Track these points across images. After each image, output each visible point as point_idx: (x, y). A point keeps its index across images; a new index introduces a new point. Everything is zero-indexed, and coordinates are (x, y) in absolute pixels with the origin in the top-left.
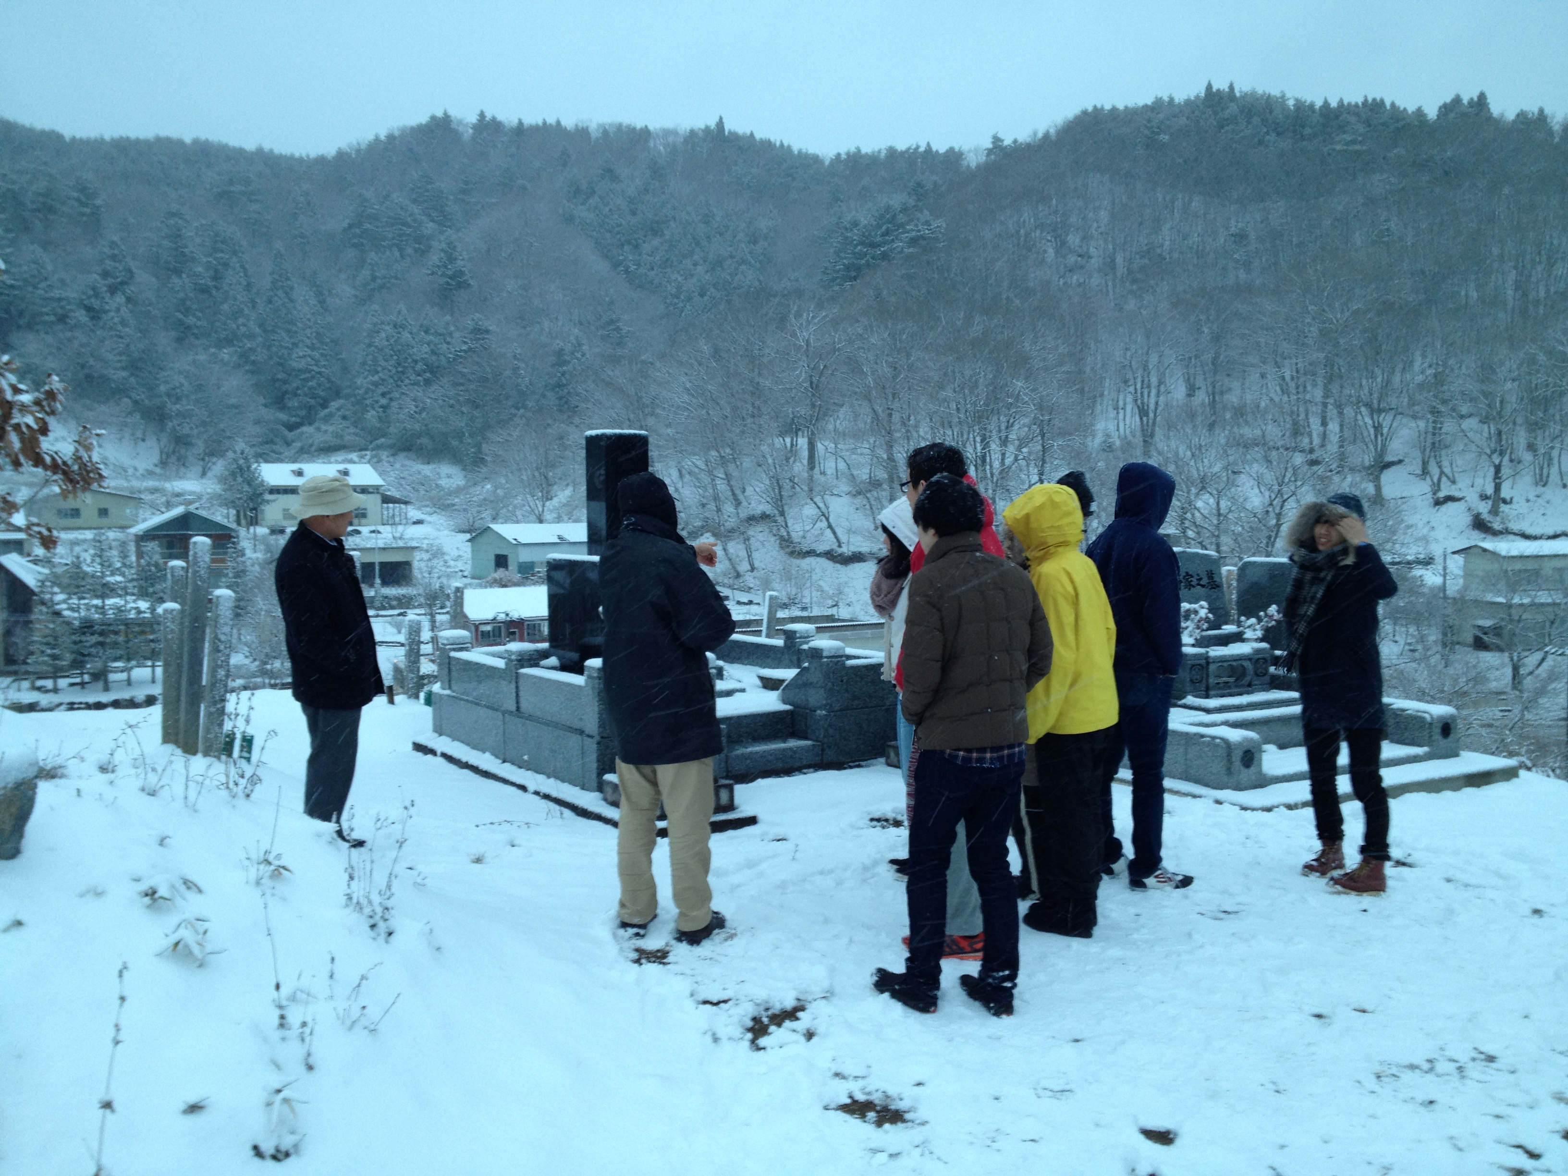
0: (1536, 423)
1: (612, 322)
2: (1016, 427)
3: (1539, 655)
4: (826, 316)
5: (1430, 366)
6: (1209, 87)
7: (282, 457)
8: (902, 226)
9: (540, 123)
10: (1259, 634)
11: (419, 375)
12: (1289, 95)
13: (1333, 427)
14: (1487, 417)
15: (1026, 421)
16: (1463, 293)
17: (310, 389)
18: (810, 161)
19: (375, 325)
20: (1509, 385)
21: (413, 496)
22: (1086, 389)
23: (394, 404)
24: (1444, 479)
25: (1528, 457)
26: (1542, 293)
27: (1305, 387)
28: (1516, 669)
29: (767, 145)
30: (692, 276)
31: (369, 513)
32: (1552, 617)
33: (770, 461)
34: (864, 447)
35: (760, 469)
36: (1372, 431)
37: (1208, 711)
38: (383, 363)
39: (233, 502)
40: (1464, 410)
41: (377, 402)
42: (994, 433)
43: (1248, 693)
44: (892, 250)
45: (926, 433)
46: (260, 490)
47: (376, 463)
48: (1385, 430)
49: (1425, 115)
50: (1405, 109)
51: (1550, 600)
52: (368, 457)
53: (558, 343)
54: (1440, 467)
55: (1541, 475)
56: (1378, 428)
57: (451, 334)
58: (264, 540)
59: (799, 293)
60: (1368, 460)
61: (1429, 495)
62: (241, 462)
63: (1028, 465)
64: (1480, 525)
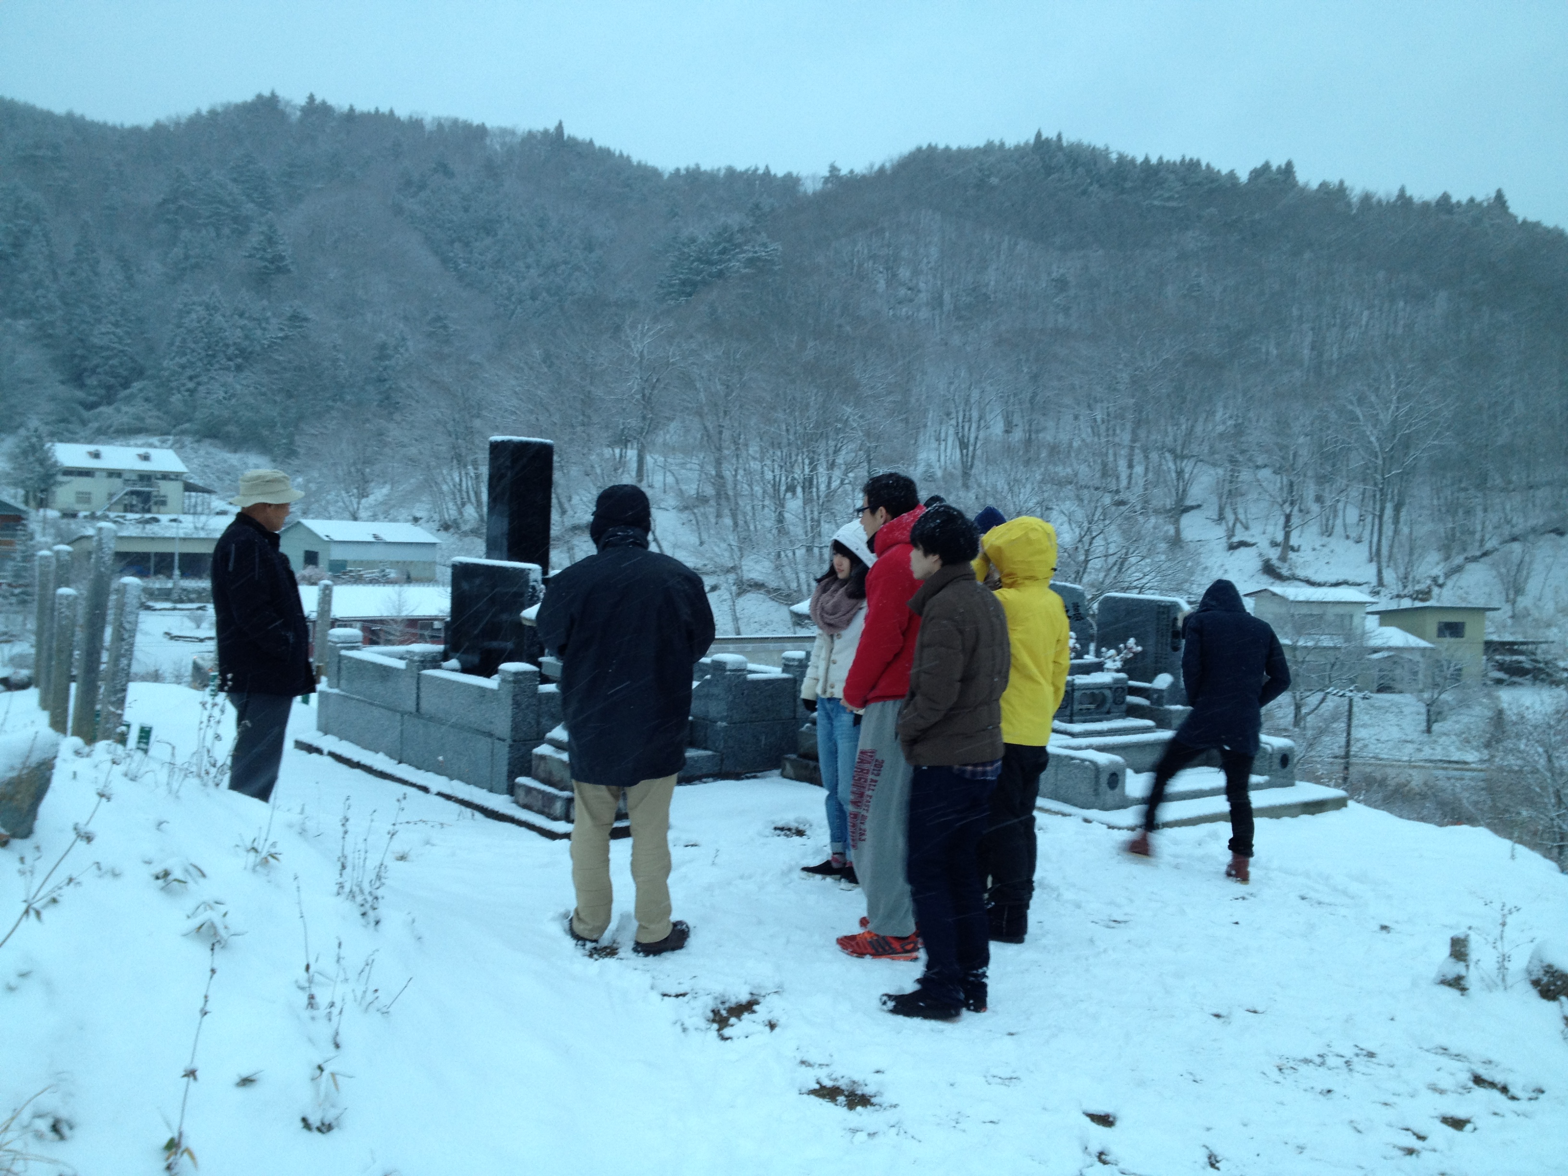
0: (1325, 476)
1: (438, 319)
2: (844, 452)
3: (1319, 696)
4: (661, 330)
5: (1231, 417)
6: (1039, 135)
7: (77, 437)
8: (739, 245)
9: (373, 111)
10: (1119, 664)
11: (230, 359)
12: (1111, 149)
13: (1139, 469)
14: (1280, 468)
15: (852, 446)
16: (1264, 350)
17: (112, 366)
18: (648, 174)
19: (186, 305)
20: (1301, 440)
21: (216, 485)
22: (911, 420)
23: (201, 388)
24: (1238, 525)
25: (1315, 508)
26: (1335, 356)
27: (1114, 430)
28: (1298, 708)
29: (606, 153)
30: (524, 278)
31: (170, 501)
32: (1333, 661)
33: (598, 471)
34: (694, 462)
35: (587, 478)
36: (1174, 475)
37: (1073, 735)
38: (193, 346)
39: (23, 482)
40: (1260, 462)
41: (184, 385)
42: (822, 457)
43: (1108, 720)
44: (727, 268)
45: (756, 452)
46: (53, 471)
47: (178, 448)
48: (1187, 476)
49: (1237, 179)
50: (1219, 171)
51: (1331, 645)
52: (170, 443)
53: (381, 337)
54: (1235, 513)
55: (1327, 525)
56: (1180, 473)
57: (267, 320)
58: (54, 523)
59: (633, 304)
60: (1169, 503)
61: (1224, 540)
62: (34, 440)
63: (853, 490)
64: (1269, 570)
